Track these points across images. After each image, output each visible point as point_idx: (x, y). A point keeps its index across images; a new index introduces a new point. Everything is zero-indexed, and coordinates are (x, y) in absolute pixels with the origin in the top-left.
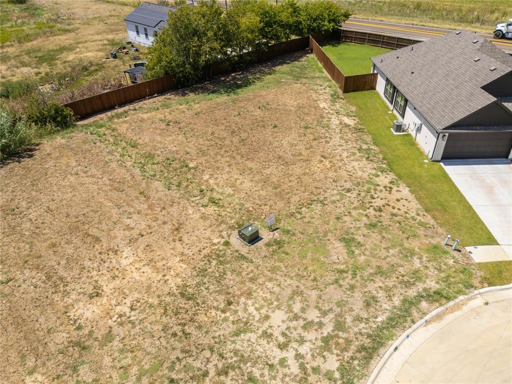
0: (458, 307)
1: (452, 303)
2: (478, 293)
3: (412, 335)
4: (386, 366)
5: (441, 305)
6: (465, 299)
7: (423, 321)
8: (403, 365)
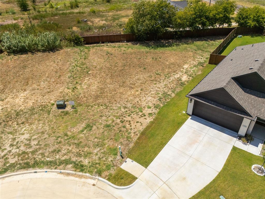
0: (81, 177)
1: (81, 173)
2: (98, 178)
3: (49, 173)
4: (25, 175)
5: (75, 171)
6: (89, 176)
7: (60, 171)
8: (29, 179)
